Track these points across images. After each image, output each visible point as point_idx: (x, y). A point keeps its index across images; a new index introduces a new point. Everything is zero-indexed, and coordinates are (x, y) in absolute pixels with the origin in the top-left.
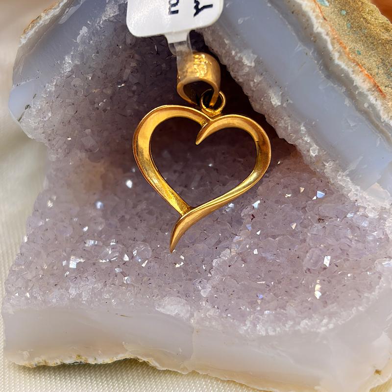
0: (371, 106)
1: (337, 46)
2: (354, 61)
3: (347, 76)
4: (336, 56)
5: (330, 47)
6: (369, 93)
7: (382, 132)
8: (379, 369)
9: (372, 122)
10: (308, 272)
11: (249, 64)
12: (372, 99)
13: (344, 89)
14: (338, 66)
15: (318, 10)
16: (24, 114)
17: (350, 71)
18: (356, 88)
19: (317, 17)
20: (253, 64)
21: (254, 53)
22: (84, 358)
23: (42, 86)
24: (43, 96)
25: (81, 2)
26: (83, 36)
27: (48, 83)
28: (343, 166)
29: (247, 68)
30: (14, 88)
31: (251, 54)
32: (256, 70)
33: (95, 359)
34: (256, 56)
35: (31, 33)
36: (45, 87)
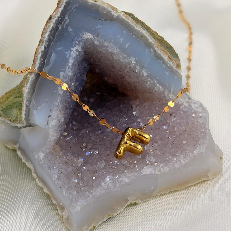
0: (170, 65)
1: (156, 45)
2: (161, 49)
3: (161, 56)
4: (157, 49)
5: (154, 46)
6: (167, 60)
8: (221, 157)
9: (172, 71)
11: (134, 63)
12: (168, 62)
13: (161, 61)
14: (158, 53)
15: (148, 33)
16: (49, 120)
17: (161, 53)
18: (164, 59)
19: (149, 36)
20: (135, 62)
21: (134, 58)
22: (112, 215)
23: (52, 105)
24: (56, 108)
25: (51, 63)
26: (63, 76)
27: (55, 102)
28: (170, 91)
29: (133, 64)
30: (35, 112)
31: (133, 58)
32: (136, 64)
33: (117, 212)
34: (135, 58)
35: (28, 85)
36: (54, 104)
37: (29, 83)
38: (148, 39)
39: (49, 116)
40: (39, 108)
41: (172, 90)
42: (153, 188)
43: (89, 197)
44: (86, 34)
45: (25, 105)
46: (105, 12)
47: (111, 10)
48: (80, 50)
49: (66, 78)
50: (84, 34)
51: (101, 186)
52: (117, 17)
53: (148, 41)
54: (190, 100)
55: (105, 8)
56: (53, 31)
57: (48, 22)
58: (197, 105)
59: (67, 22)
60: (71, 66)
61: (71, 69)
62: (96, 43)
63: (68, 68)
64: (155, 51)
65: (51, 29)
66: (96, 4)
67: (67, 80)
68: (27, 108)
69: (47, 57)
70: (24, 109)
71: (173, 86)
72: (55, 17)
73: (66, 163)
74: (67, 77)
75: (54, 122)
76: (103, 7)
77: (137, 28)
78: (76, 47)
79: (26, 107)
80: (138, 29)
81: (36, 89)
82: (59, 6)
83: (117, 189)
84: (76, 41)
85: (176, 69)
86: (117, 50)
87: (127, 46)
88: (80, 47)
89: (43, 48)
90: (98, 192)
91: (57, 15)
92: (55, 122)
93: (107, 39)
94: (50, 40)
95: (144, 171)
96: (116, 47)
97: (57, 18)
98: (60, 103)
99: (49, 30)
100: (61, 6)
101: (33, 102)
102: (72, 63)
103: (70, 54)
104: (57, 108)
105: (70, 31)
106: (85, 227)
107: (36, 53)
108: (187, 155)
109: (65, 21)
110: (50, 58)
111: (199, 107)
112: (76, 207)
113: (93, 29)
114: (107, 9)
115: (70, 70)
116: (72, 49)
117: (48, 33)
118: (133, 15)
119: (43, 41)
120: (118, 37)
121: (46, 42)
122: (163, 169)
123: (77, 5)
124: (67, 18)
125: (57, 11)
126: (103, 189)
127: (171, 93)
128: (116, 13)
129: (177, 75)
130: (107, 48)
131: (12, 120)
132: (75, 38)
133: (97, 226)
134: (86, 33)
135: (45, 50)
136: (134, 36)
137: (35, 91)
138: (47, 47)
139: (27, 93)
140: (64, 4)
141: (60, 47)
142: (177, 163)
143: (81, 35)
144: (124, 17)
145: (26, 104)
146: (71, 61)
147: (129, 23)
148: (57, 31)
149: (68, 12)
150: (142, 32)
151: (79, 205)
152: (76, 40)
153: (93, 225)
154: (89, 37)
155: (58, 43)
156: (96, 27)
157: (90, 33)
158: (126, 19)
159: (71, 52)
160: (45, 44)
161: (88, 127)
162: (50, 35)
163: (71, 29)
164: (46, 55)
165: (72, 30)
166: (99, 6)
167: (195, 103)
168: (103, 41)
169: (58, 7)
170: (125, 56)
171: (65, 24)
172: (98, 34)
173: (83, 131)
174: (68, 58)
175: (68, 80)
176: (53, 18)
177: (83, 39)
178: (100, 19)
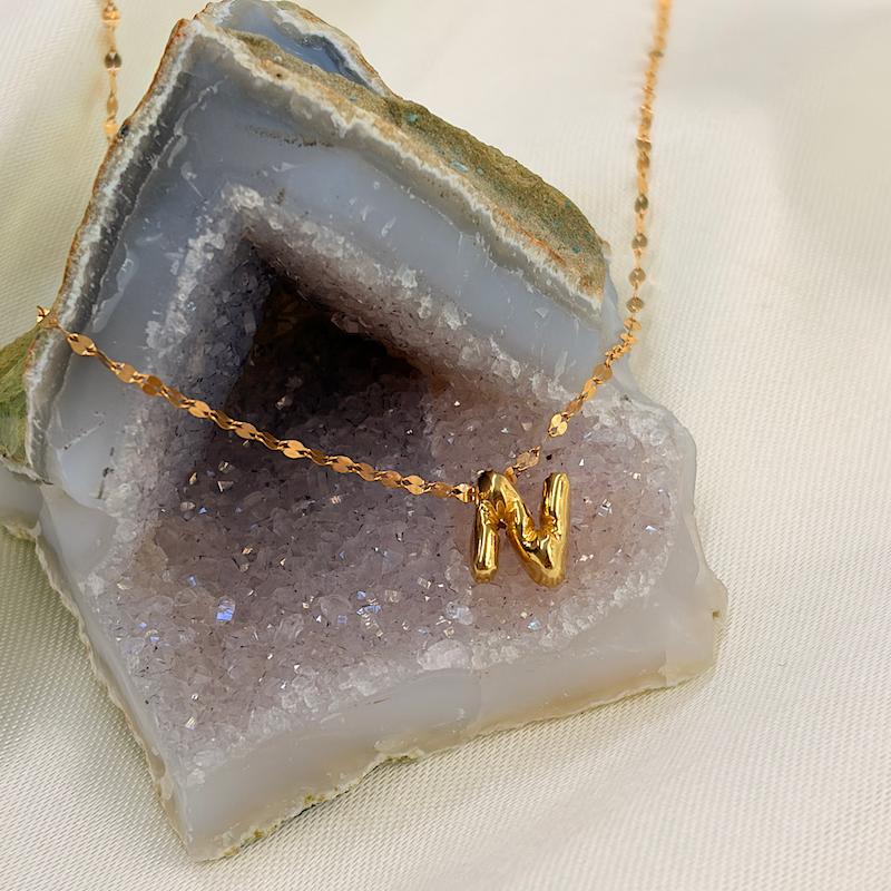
0: (554, 280)
1: (499, 218)
2: (522, 231)
3: (520, 254)
4: (502, 232)
5: (492, 222)
6: (546, 266)
7: (575, 310)
8: (716, 610)
9: (562, 302)
10: (575, 530)
11: (411, 286)
12: (550, 271)
13: (520, 273)
14: (508, 244)
15: (466, 181)
16: (106, 484)
17: (520, 245)
18: (532, 264)
19: (470, 191)
20: (415, 284)
21: (411, 268)
22: (318, 797)
23: (118, 432)
24: (129, 445)
25: (119, 289)
26: (158, 336)
27: (127, 424)
28: (550, 375)
29: (409, 293)
30: (60, 454)
31: (408, 271)
32: (421, 290)
33: (336, 789)
34: (415, 272)
35: (43, 362)
36: (124, 432)
37: (45, 355)
38: (468, 203)
39: (106, 472)
40: (74, 442)
41: (559, 370)
42: (462, 712)
43: (235, 740)
44: (239, 192)
45: (31, 428)
46: (309, 116)
47: (331, 108)
48: (218, 247)
49: (168, 344)
50: (235, 190)
51: (279, 705)
52: (349, 132)
53: (465, 206)
54: (627, 402)
55: (308, 100)
56: (131, 177)
57: (114, 145)
58: (650, 422)
59: (179, 147)
60: (186, 303)
61: (185, 314)
62: (272, 224)
63: (175, 311)
64: (492, 240)
65: (124, 169)
66: (281, 88)
67: (170, 349)
68: (39, 440)
69: (109, 268)
70: (30, 440)
71: (566, 353)
72: (142, 127)
73: (177, 614)
74: (171, 340)
75: (122, 491)
76: (302, 97)
77: (426, 167)
78: (206, 237)
79: (35, 435)
80: (429, 170)
81: (65, 377)
82: (155, 86)
83: (334, 715)
84: (207, 217)
85: (582, 292)
86: (345, 249)
87: (384, 232)
88: (220, 235)
89: (95, 234)
90: (267, 724)
91: (148, 118)
92: (127, 491)
93: (310, 211)
94: (120, 208)
95: (429, 660)
96: (343, 239)
97: (147, 132)
98: (143, 430)
99: (117, 173)
100: (162, 87)
101: (56, 418)
102: (190, 290)
103: (182, 261)
104: (134, 444)
105: (188, 178)
106: (224, 836)
107: (73, 251)
108: (585, 605)
109: (174, 144)
110: (118, 270)
111: (658, 427)
112: (192, 771)
113: (265, 174)
114: (318, 105)
115: (180, 315)
116: (191, 242)
117: (115, 183)
118: (422, 111)
119: (99, 210)
120: (352, 202)
121: (106, 213)
122: (499, 653)
123: (215, 90)
124: (178, 132)
125: (147, 104)
126: (285, 717)
127: (557, 380)
128: (348, 119)
129: (583, 316)
130: (311, 241)
131: (9, 455)
132: (203, 204)
133: (266, 830)
134: (242, 189)
135: (102, 241)
136: (412, 196)
137: (65, 384)
138: (109, 231)
139: (36, 390)
140: (173, 82)
141: (151, 235)
142: (548, 632)
143: (223, 196)
144: (375, 134)
145: (34, 426)
146: (185, 284)
147: (394, 151)
148: (144, 177)
149: (187, 111)
150: (446, 178)
151: (201, 768)
152: (206, 213)
153: (253, 829)
154: (248, 201)
155: (147, 220)
156: (277, 170)
157: (255, 189)
158: (381, 139)
159: (186, 254)
160: (105, 220)
161: (267, 485)
162: (121, 192)
163: (190, 174)
164: (105, 258)
165: (194, 176)
166: (290, 94)
167: (646, 415)
168: (297, 219)
169: (151, 92)
170: (378, 266)
171: (173, 154)
172: (281, 194)
173: (251, 499)
174: (175, 273)
175: (174, 349)
176: (132, 128)
177: (230, 210)
178: (290, 139)
